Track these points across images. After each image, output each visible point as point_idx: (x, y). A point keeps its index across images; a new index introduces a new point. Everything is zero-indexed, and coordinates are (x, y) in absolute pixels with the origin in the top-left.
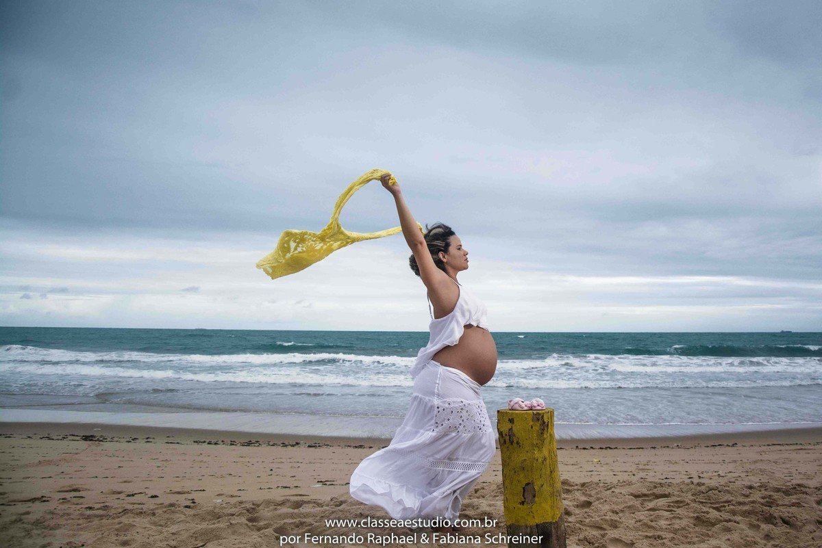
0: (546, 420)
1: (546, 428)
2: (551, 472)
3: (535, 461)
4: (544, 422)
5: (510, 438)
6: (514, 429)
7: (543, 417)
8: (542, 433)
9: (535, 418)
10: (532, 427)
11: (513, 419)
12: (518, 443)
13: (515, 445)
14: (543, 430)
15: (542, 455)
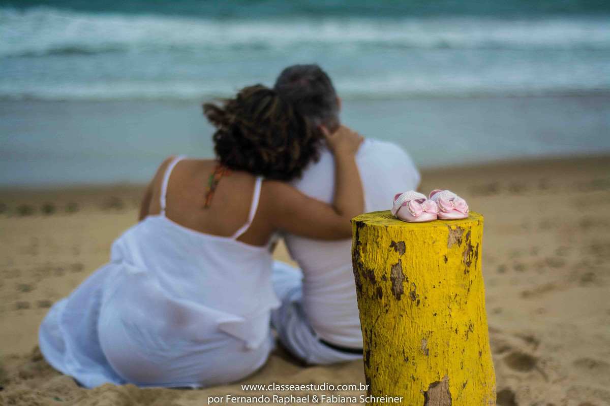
0: (474, 244)
1: (473, 260)
2: (480, 353)
3: (453, 334)
4: (471, 247)
5: (394, 284)
6: (404, 265)
7: (468, 235)
8: (466, 272)
9: (453, 240)
10: (446, 260)
11: (403, 244)
12: (413, 295)
13: (406, 299)
14: (469, 264)
15: (465, 319)
